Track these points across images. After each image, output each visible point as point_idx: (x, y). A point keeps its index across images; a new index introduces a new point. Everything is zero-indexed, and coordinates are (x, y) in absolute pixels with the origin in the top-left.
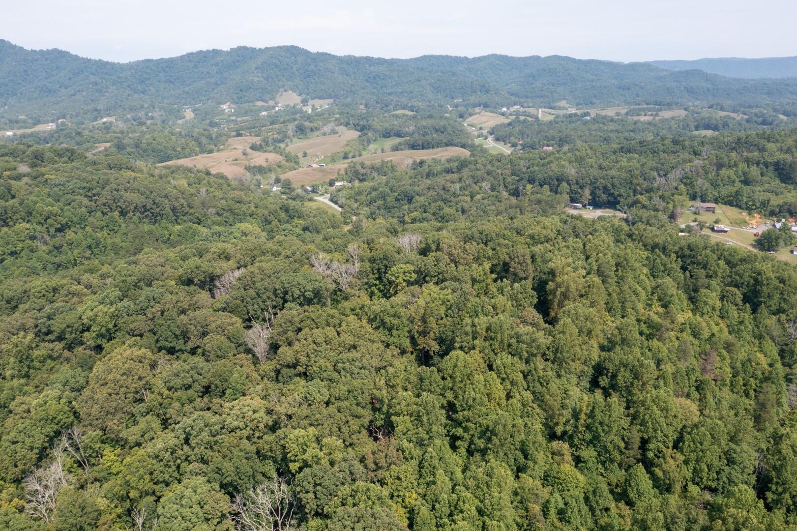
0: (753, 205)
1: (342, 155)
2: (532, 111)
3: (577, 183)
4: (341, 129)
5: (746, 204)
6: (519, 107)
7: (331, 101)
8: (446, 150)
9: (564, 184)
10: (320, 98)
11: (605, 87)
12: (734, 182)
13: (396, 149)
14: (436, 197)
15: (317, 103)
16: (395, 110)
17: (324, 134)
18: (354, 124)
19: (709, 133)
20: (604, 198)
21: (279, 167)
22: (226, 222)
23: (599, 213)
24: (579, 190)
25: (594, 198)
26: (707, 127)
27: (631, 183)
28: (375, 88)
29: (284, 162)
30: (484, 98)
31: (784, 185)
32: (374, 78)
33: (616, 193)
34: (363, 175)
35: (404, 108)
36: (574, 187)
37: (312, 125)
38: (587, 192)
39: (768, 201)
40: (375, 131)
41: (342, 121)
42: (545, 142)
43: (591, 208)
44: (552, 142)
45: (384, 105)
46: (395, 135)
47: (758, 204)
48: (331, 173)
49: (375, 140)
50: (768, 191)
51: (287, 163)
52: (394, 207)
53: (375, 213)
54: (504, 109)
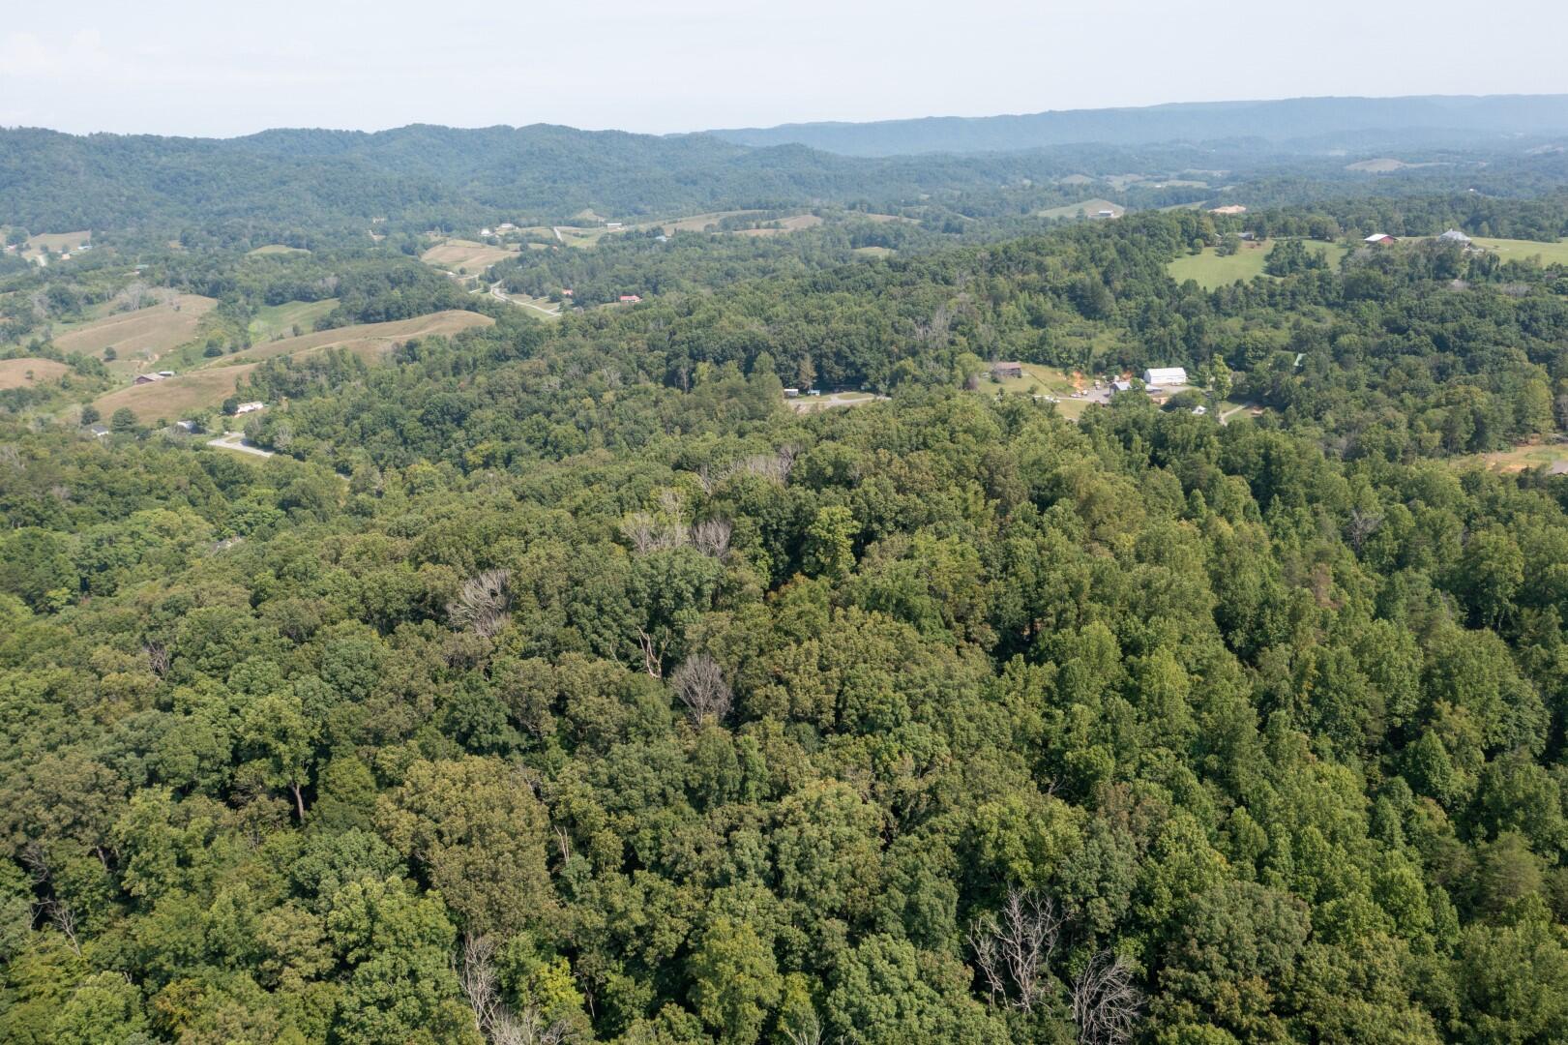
0: (1069, 357)
1: (203, 347)
2: (542, 231)
3: (785, 351)
4: (166, 293)
5: (1059, 358)
6: (509, 226)
7: (87, 235)
8: (442, 318)
9: (764, 356)
10: (55, 230)
11: (655, 181)
12: (1021, 325)
13: (327, 324)
14: (516, 406)
15: (54, 241)
16: (254, 246)
17: (125, 308)
18: (191, 282)
19: (880, 253)
20: (839, 372)
21: (64, 387)
22: (104, 513)
23: (836, 400)
24: (793, 364)
25: (820, 377)
26: (871, 242)
27: (879, 341)
28: (184, 202)
29: (73, 376)
30: (433, 213)
31: (1091, 322)
32: (174, 180)
33: (859, 361)
34: (296, 383)
35: (275, 242)
36: (781, 358)
37: (85, 290)
38: (807, 367)
39: (1090, 350)
40: (248, 293)
41: (159, 276)
42: (618, 287)
43: (818, 393)
44: (631, 287)
45: (225, 237)
46: (296, 299)
47: (1076, 355)
48: (212, 387)
49: (254, 312)
50: (1075, 334)
51: (80, 378)
52: (423, 439)
53: (382, 456)
54: (486, 232)
